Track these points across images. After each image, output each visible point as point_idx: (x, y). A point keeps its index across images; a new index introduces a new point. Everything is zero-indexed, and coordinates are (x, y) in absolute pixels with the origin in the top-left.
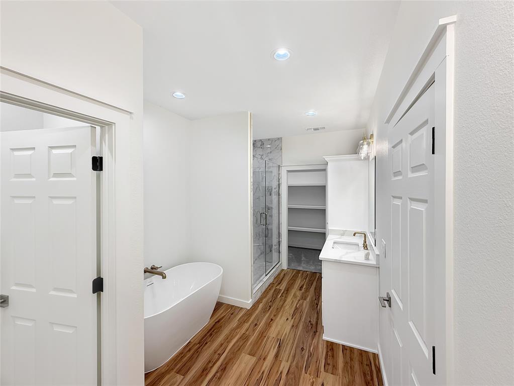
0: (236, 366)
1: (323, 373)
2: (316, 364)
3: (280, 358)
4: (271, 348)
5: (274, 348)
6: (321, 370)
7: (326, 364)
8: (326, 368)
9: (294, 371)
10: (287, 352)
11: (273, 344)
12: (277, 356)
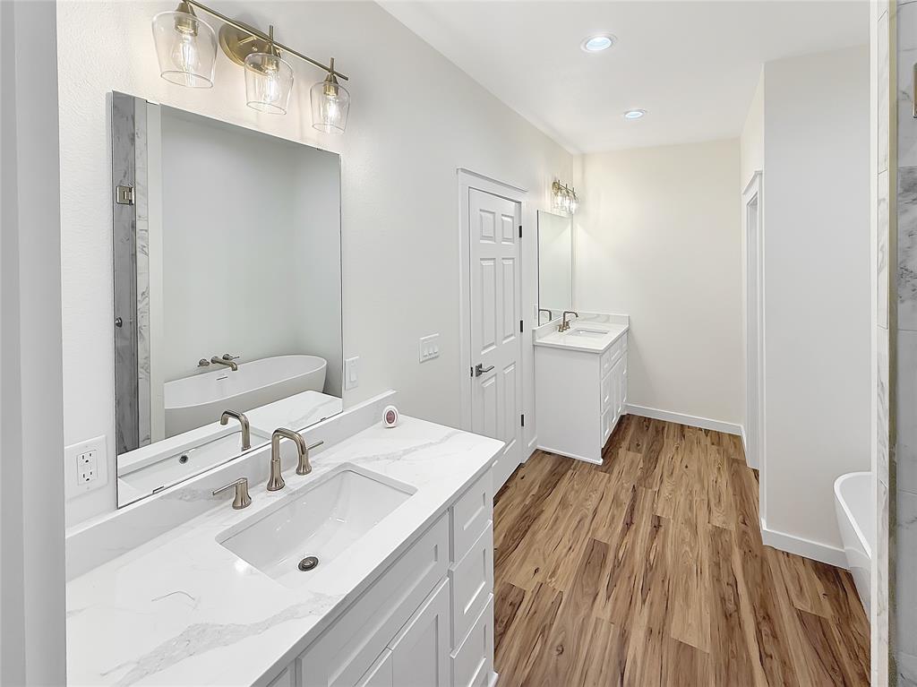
0: (707, 620)
1: (530, 589)
2: (537, 607)
3: (615, 631)
4: (643, 663)
5: (634, 661)
6: (531, 594)
7: (515, 606)
8: (520, 598)
9: (583, 597)
10: (600, 642)
11: (642, 675)
12: (624, 638)
